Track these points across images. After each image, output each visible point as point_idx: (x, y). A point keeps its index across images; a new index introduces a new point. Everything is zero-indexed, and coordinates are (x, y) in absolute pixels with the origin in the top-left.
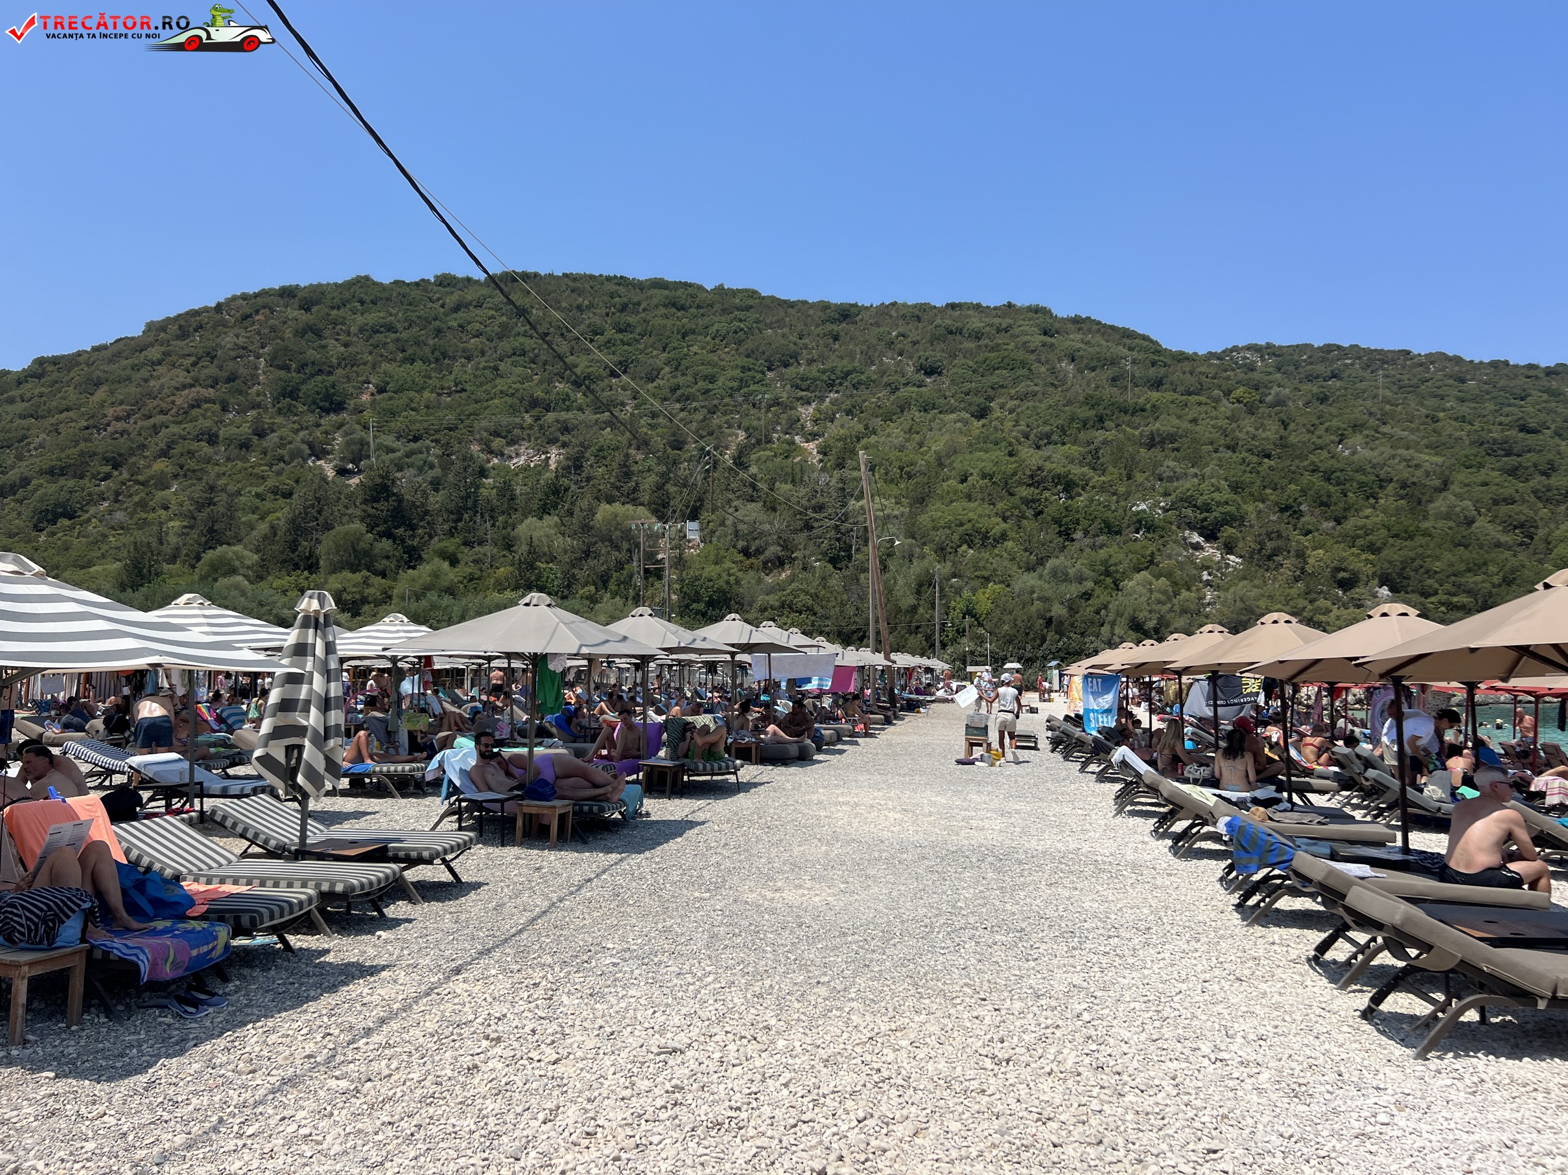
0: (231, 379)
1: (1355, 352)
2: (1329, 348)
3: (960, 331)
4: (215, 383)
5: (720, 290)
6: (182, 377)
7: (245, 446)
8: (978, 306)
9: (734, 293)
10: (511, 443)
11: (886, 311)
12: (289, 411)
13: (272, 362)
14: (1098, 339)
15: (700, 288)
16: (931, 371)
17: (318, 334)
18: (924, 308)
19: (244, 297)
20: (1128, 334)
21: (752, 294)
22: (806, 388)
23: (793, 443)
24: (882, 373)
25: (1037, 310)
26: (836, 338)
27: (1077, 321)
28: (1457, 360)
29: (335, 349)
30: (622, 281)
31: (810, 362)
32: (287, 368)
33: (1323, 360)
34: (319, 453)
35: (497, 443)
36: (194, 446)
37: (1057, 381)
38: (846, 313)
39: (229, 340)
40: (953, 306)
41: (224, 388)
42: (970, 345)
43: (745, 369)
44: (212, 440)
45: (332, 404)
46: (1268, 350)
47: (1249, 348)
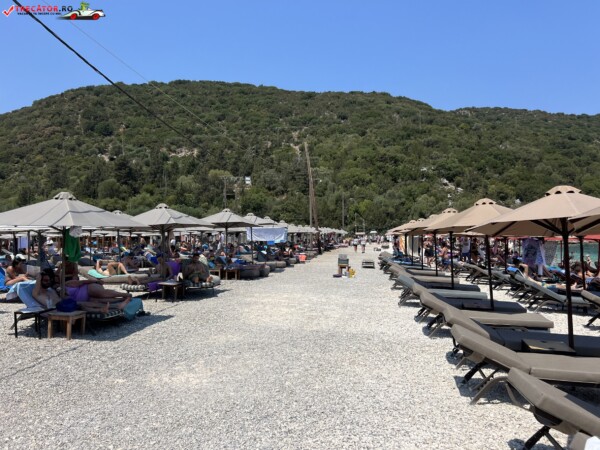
0: (67, 123)
1: (506, 110)
2: (496, 109)
3: (355, 102)
4: (61, 124)
5: (261, 87)
6: (47, 122)
7: (73, 149)
8: (362, 93)
9: (266, 88)
10: (179, 147)
11: (326, 95)
12: (90, 136)
13: (83, 117)
14: (408, 105)
15: (254, 86)
16: (344, 118)
17: (102, 105)
18: (341, 93)
19: (72, 90)
20: (419, 103)
21: (274, 88)
22: (295, 125)
23: (289, 146)
24: (325, 118)
25: (384, 94)
26: (307, 105)
27: (400, 98)
28: (544, 113)
29: (109, 111)
30: (223, 84)
31: (296, 115)
32: (89, 118)
33: (494, 113)
34: (102, 151)
35: (173, 147)
36: (53, 149)
37: (392, 121)
38: (311, 96)
39: (66, 107)
40: (352, 93)
41: (64, 126)
42: (358, 108)
43: (270, 117)
44: (60, 147)
45: (108, 132)
46: (473, 110)
47: (466, 109)
